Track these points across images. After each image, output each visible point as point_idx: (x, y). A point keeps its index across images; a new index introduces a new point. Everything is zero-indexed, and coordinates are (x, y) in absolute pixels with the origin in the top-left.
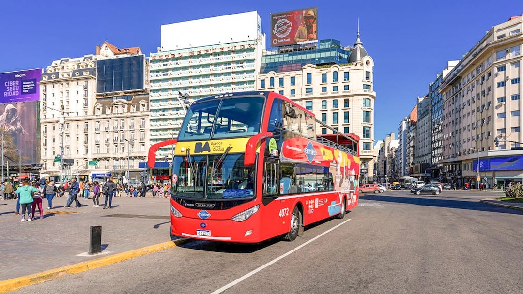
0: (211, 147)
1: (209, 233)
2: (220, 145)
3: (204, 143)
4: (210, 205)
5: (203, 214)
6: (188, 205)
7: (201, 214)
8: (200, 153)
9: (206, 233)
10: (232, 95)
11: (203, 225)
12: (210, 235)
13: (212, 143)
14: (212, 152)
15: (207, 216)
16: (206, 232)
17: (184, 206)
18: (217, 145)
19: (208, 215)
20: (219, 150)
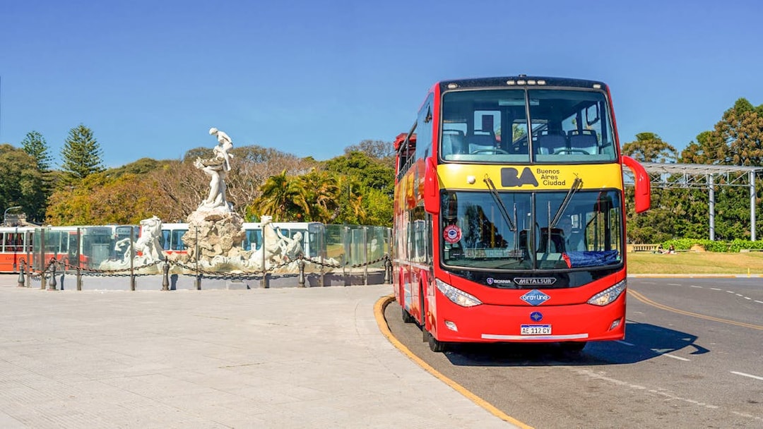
0: (538, 177)
1: (548, 330)
2: (556, 174)
3: (520, 169)
4: (548, 281)
5: (532, 297)
6: (496, 281)
7: (531, 297)
8: (516, 188)
9: (541, 330)
10: (543, 83)
11: (536, 317)
12: (550, 333)
13: (539, 171)
14: (541, 187)
15: (542, 300)
16: (542, 328)
17: (487, 284)
18: (551, 175)
19: (545, 298)
20: (556, 183)
